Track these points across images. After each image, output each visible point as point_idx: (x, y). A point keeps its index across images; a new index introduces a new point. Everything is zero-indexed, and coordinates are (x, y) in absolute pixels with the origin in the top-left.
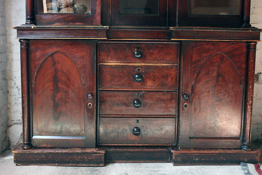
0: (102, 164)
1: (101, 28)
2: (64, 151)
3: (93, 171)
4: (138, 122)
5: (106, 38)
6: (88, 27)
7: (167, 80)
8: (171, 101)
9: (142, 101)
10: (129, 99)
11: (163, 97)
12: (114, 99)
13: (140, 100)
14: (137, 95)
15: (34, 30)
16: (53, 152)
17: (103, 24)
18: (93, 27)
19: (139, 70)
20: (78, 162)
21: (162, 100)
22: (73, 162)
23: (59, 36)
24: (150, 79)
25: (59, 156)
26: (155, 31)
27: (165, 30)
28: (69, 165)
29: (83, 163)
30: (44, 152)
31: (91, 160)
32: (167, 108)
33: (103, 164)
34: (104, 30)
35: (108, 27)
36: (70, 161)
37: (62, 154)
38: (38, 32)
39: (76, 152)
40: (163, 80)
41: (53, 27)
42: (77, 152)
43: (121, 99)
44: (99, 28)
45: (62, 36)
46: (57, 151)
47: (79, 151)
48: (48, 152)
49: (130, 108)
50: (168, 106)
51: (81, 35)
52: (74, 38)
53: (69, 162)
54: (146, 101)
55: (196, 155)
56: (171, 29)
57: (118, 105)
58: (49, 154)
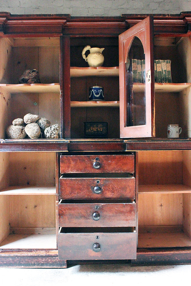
0: (64, 266)
1: (62, 142)
2: (30, 255)
3: (56, 273)
4: (97, 238)
5: (67, 151)
6: (51, 141)
7: (126, 191)
8: (131, 213)
9: (100, 214)
10: (88, 212)
11: (122, 209)
12: (73, 212)
13: (99, 212)
14: (96, 207)
15: (4, 144)
16: (19, 255)
17: (64, 138)
18: (55, 142)
19: (98, 182)
20: (42, 265)
21: (122, 212)
22: (38, 265)
23: (25, 150)
24: (109, 190)
25: (25, 259)
26: (111, 144)
27: (120, 143)
28: (35, 267)
29: (47, 265)
30: (11, 255)
31: (55, 262)
32: (127, 220)
33: (66, 266)
34: (65, 143)
35: (69, 141)
36: (35, 263)
37: (27, 257)
38: (7, 146)
39: (40, 255)
40: (122, 191)
41: (20, 142)
42: (42, 255)
43: (79, 212)
44: (61, 142)
45: (27, 150)
46: (22, 255)
47: (44, 254)
48: (14, 255)
49: (89, 221)
50: (128, 218)
51: (45, 149)
52: (39, 151)
53: (34, 265)
54: (105, 213)
55: (152, 256)
56: (125, 141)
57: (77, 218)
58: (16, 257)
